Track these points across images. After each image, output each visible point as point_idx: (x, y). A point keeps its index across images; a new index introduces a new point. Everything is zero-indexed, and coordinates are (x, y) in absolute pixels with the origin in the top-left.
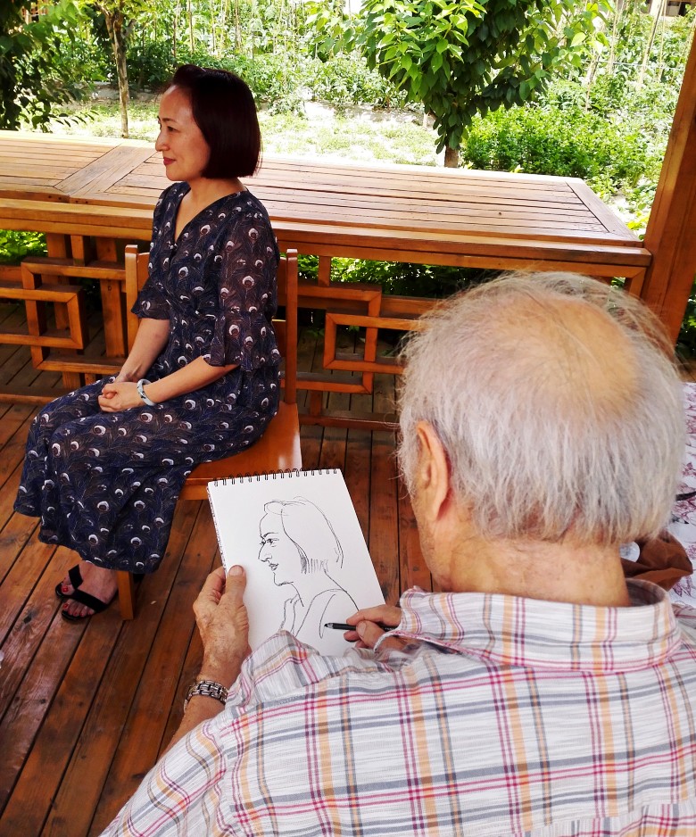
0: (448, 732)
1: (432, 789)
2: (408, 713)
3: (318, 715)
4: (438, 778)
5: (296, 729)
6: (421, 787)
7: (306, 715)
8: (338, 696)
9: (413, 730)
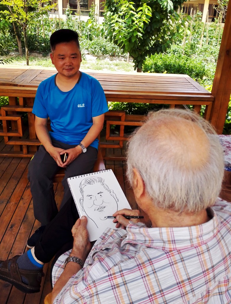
0: (158, 277)
1: (156, 296)
2: (144, 274)
3: (115, 282)
4: (158, 292)
5: (108, 288)
6: (153, 297)
7: (111, 282)
8: (119, 274)
9: (147, 279)
